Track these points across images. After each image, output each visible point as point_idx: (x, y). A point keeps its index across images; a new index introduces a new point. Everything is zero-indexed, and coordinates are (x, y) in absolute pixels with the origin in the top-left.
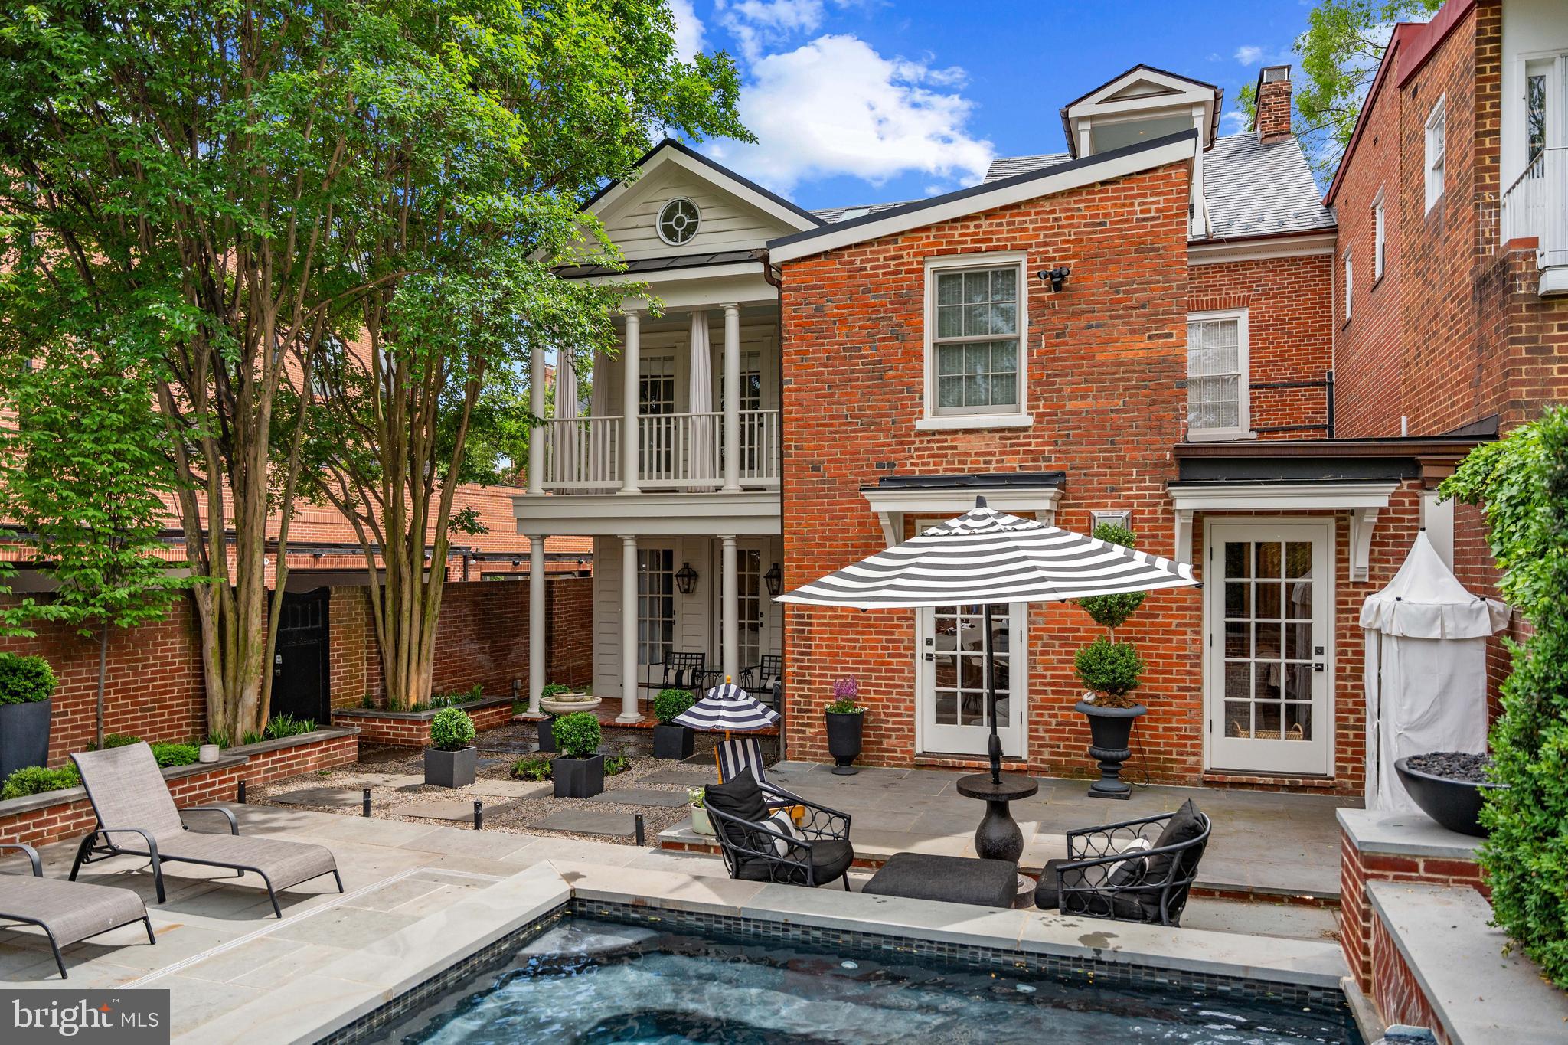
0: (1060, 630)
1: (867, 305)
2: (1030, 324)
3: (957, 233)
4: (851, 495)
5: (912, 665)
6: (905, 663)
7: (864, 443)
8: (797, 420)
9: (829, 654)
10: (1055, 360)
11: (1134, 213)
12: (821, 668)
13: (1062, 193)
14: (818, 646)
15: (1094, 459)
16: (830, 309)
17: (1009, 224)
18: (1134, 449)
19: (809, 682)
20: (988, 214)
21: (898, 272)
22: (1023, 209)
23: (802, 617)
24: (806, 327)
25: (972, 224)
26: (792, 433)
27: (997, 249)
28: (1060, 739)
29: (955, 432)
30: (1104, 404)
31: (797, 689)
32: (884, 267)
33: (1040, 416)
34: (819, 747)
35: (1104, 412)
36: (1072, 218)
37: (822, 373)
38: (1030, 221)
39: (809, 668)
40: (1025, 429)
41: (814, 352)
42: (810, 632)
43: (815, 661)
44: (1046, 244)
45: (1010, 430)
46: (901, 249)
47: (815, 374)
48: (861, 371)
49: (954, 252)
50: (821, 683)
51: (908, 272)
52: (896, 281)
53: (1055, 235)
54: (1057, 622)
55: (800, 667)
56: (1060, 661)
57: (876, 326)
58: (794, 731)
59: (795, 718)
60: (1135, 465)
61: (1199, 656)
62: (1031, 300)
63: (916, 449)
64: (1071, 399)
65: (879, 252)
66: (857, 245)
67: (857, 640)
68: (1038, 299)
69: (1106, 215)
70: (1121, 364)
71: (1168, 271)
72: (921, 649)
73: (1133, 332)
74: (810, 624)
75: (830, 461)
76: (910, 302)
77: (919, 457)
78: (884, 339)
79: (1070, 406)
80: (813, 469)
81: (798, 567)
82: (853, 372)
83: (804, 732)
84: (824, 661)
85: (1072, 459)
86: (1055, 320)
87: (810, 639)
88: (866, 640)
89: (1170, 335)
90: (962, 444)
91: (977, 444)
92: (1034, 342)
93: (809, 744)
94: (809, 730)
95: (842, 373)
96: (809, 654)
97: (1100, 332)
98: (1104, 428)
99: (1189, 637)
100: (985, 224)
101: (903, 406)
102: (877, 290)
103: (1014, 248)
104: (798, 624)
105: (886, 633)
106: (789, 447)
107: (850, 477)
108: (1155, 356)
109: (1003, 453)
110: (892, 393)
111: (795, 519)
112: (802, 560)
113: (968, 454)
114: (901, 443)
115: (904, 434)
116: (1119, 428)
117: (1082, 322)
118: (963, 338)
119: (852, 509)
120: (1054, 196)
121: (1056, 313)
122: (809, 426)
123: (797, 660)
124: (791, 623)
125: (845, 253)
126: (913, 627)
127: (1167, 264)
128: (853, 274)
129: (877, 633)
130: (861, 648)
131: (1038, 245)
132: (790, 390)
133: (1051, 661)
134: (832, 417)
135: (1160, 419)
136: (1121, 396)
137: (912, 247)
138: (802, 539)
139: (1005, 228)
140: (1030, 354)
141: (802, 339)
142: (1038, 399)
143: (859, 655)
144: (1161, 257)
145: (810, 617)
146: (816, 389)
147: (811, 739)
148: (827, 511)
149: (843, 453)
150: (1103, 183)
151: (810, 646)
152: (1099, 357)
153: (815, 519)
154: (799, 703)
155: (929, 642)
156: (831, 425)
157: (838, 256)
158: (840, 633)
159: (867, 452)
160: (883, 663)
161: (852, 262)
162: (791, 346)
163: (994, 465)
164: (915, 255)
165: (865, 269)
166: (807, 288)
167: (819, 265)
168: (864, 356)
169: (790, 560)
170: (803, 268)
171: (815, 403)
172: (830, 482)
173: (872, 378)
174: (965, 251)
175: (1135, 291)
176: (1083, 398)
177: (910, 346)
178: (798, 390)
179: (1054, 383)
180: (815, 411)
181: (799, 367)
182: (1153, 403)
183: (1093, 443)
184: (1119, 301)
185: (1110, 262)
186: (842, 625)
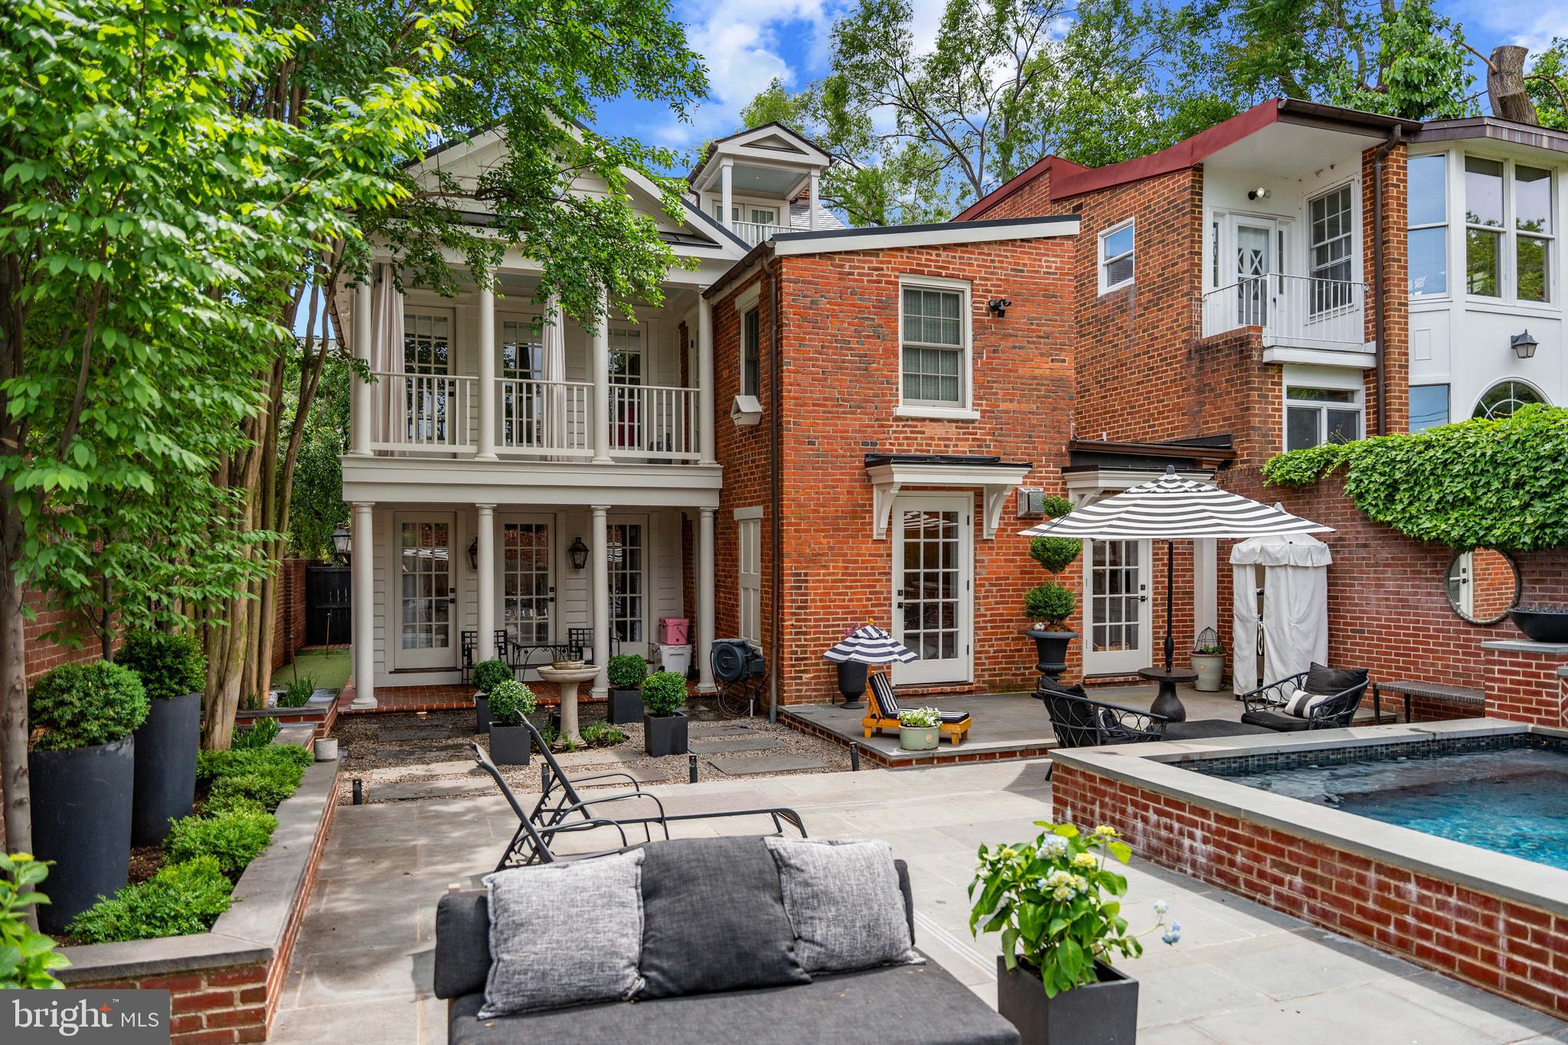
0: (997, 579)
1: (854, 305)
2: (974, 340)
3: (924, 257)
4: (842, 468)
5: (889, 612)
6: (884, 612)
7: (853, 423)
8: (796, 398)
9: (823, 607)
10: (993, 369)
11: (1041, 266)
12: (816, 620)
13: (996, 242)
14: (813, 601)
15: (1019, 448)
16: (824, 303)
17: (961, 258)
18: (1044, 443)
19: (805, 633)
20: (946, 247)
21: (879, 282)
22: (970, 248)
23: (799, 575)
24: (804, 318)
25: (934, 253)
26: (790, 410)
27: (952, 276)
28: (996, 663)
29: (923, 419)
30: (1025, 407)
31: (794, 640)
32: (868, 275)
33: (983, 412)
34: (814, 690)
35: (1024, 413)
36: (1002, 262)
37: (817, 359)
38: (975, 258)
39: (805, 620)
40: (973, 421)
41: (811, 340)
42: (806, 588)
43: (811, 614)
44: (986, 279)
45: (963, 421)
46: (881, 262)
47: (811, 359)
48: (850, 362)
49: (922, 273)
50: (815, 633)
51: (887, 282)
52: (878, 288)
53: (992, 273)
54: (994, 573)
55: (797, 620)
56: (997, 603)
57: (861, 325)
58: (791, 678)
59: (793, 666)
60: (1044, 454)
61: (1081, 595)
62: (974, 321)
63: (895, 432)
64: (1004, 401)
65: (864, 262)
66: (847, 253)
67: (846, 594)
68: (981, 321)
69: (1024, 265)
70: (1035, 378)
71: (1062, 314)
72: (896, 599)
73: (1042, 355)
74: (806, 581)
75: (824, 437)
76: (886, 307)
77: (896, 438)
78: (868, 337)
79: (1003, 406)
80: (810, 443)
81: (796, 531)
82: (844, 361)
83: (801, 678)
84: (818, 613)
85: (1004, 448)
86: (992, 339)
87: (806, 595)
88: (853, 594)
89: (1064, 361)
90: (930, 430)
91: (939, 430)
92: (977, 354)
93: (804, 688)
94: (805, 676)
95: (834, 361)
96: (806, 608)
97: (1021, 352)
98: (1024, 424)
99: (1076, 581)
100: (943, 254)
101: (884, 395)
102: (862, 294)
103: (965, 278)
104: (796, 581)
105: (869, 587)
106: (789, 422)
107: (841, 452)
108: (1055, 375)
109: (958, 439)
110: (875, 382)
111: (794, 487)
112: (799, 524)
113: (932, 439)
114: (882, 426)
115: (885, 418)
116: (1034, 426)
117: (1010, 344)
118: (922, 344)
119: (842, 481)
120: (989, 243)
121: (993, 333)
122: (805, 405)
123: (794, 614)
124: (789, 581)
125: (837, 257)
126: (889, 580)
127: (1062, 309)
128: (843, 276)
129: (862, 587)
130: (850, 600)
131: (981, 279)
132: (789, 371)
133: (989, 603)
134: (825, 399)
135: (1059, 421)
136: (1035, 402)
137: (889, 262)
138: (799, 506)
139: (958, 261)
140: (975, 363)
141: (800, 327)
142: (981, 399)
143: (848, 607)
144: (1058, 303)
145: (806, 575)
146: (812, 373)
147: (807, 684)
148: (821, 481)
149: (835, 431)
150: (1022, 240)
151: (806, 601)
152: (1021, 371)
153: (811, 487)
154: (796, 653)
155: (900, 593)
156: (825, 406)
157: (831, 259)
158: (832, 588)
159: (854, 431)
160: (868, 612)
161: (842, 266)
162: (790, 331)
163: (951, 449)
164: (893, 269)
165: (852, 274)
166: (804, 282)
167: (814, 263)
168: (851, 349)
169: (790, 524)
170: (800, 263)
171: (811, 385)
172: (823, 456)
173: (859, 369)
174: (930, 274)
175: (1043, 325)
176: (1011, 401)
177: (889, 344)
178: (797, 372)
179: (991, 388)
180: (811, 392)
181: (797, 351)
182: (1054, 409)
183: (1017, 436)
184: (1033, 331)
185: (1027, 300)
186: (834, 581)
